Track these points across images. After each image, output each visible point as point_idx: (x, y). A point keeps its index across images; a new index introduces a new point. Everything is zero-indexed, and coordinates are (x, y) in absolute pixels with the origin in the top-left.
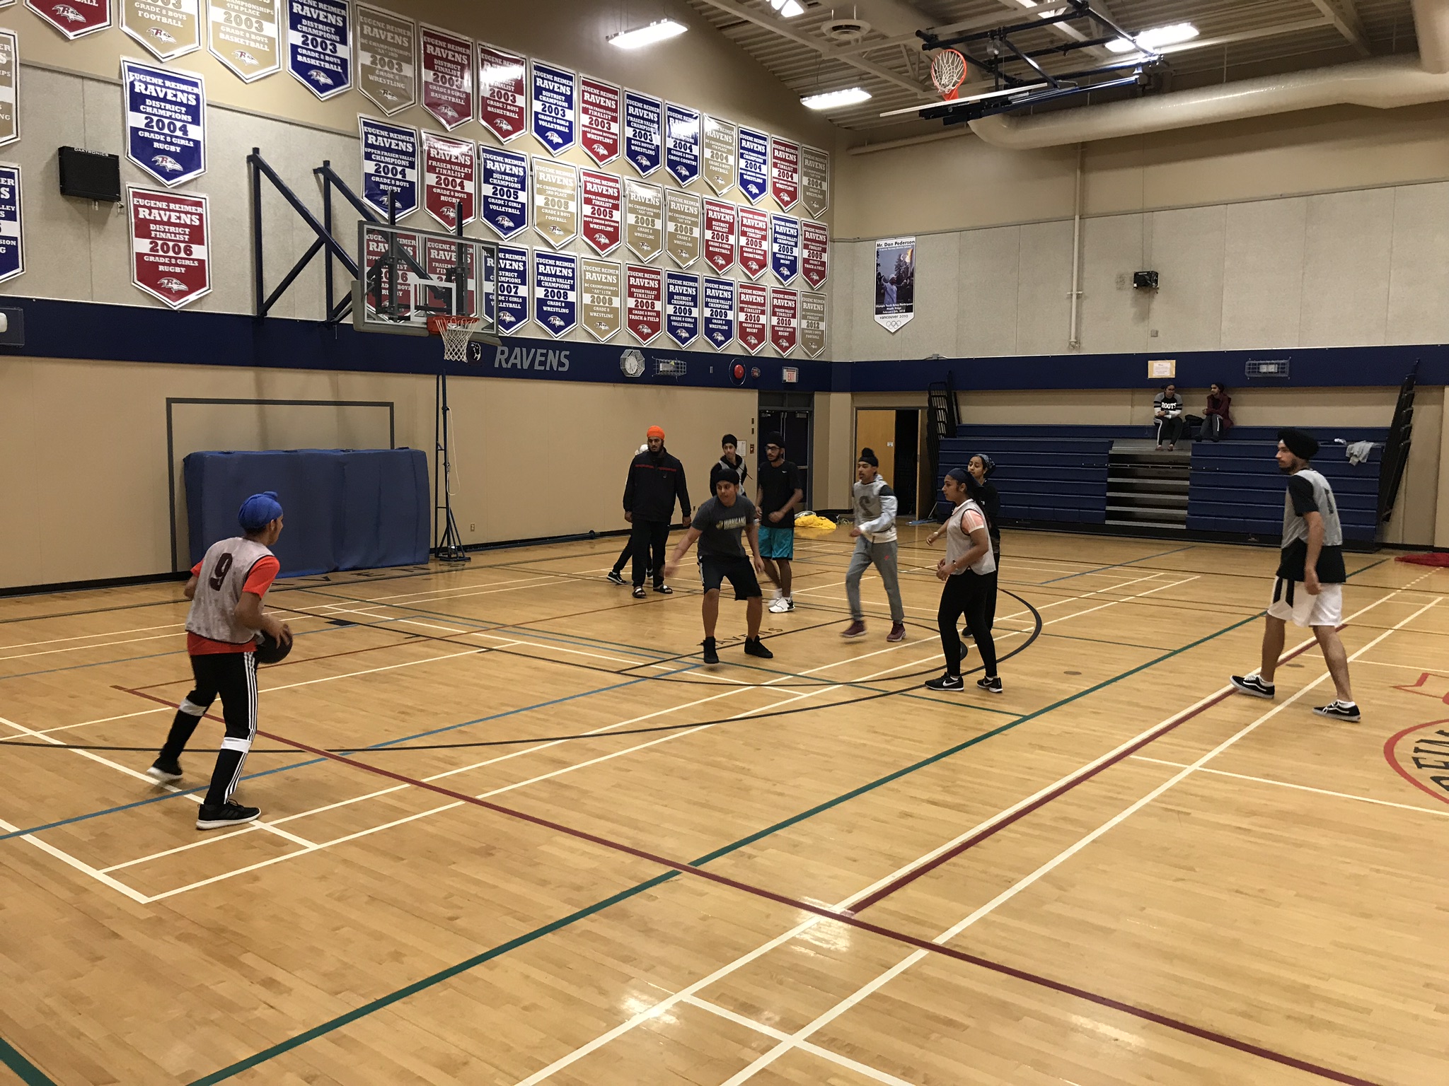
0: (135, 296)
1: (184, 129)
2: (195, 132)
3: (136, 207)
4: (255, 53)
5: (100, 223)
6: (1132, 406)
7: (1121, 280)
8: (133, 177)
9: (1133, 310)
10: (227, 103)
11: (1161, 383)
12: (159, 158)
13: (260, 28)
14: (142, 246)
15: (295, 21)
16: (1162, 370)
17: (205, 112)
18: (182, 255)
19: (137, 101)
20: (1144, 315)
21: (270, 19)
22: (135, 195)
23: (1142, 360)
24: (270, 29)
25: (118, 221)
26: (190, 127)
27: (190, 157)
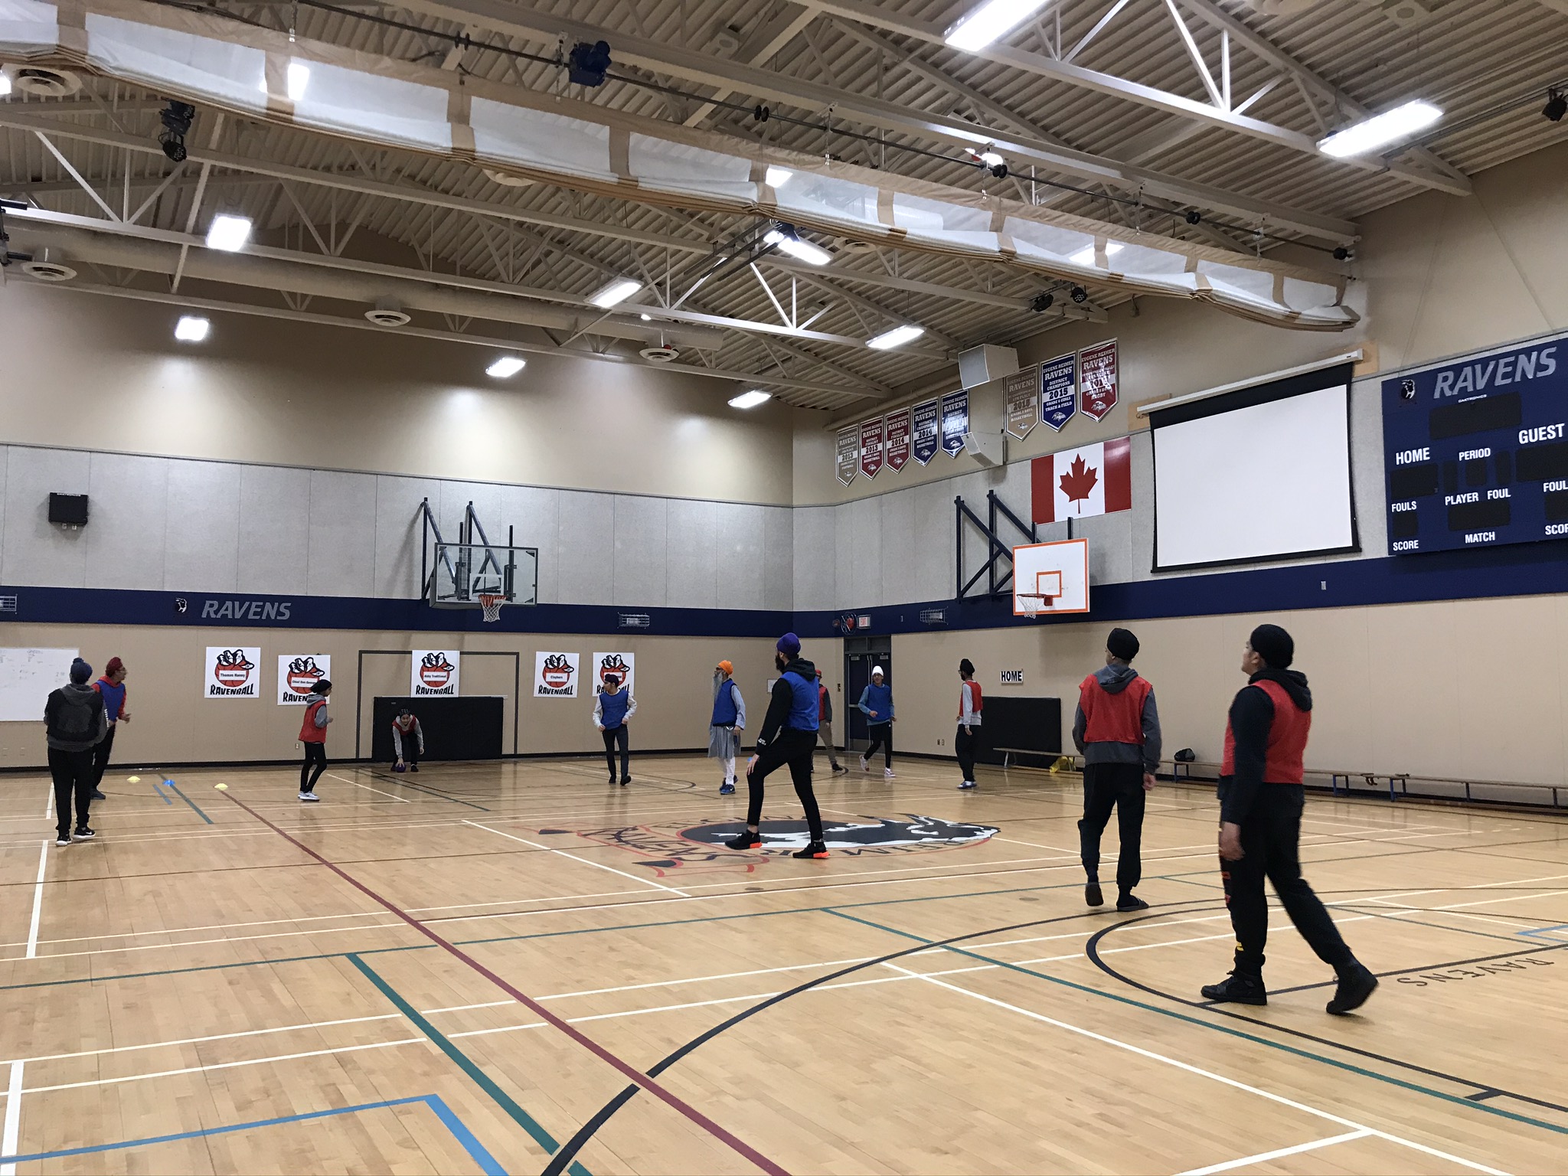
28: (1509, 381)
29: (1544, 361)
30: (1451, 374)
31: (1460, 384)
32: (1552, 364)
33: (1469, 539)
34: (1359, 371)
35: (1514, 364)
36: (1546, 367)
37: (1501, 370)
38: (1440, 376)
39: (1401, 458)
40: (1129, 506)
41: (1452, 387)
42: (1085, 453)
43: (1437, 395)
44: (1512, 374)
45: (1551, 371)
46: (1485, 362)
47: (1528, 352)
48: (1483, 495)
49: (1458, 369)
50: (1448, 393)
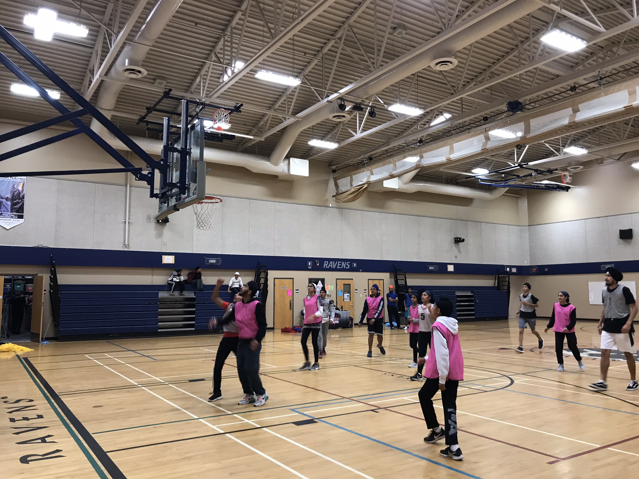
6: (152, 276)
7: (149, 218)
9: (155, 232)
11: (168, 266)
16: (168, 260)
20: (160, 235)
23: (160, 255)
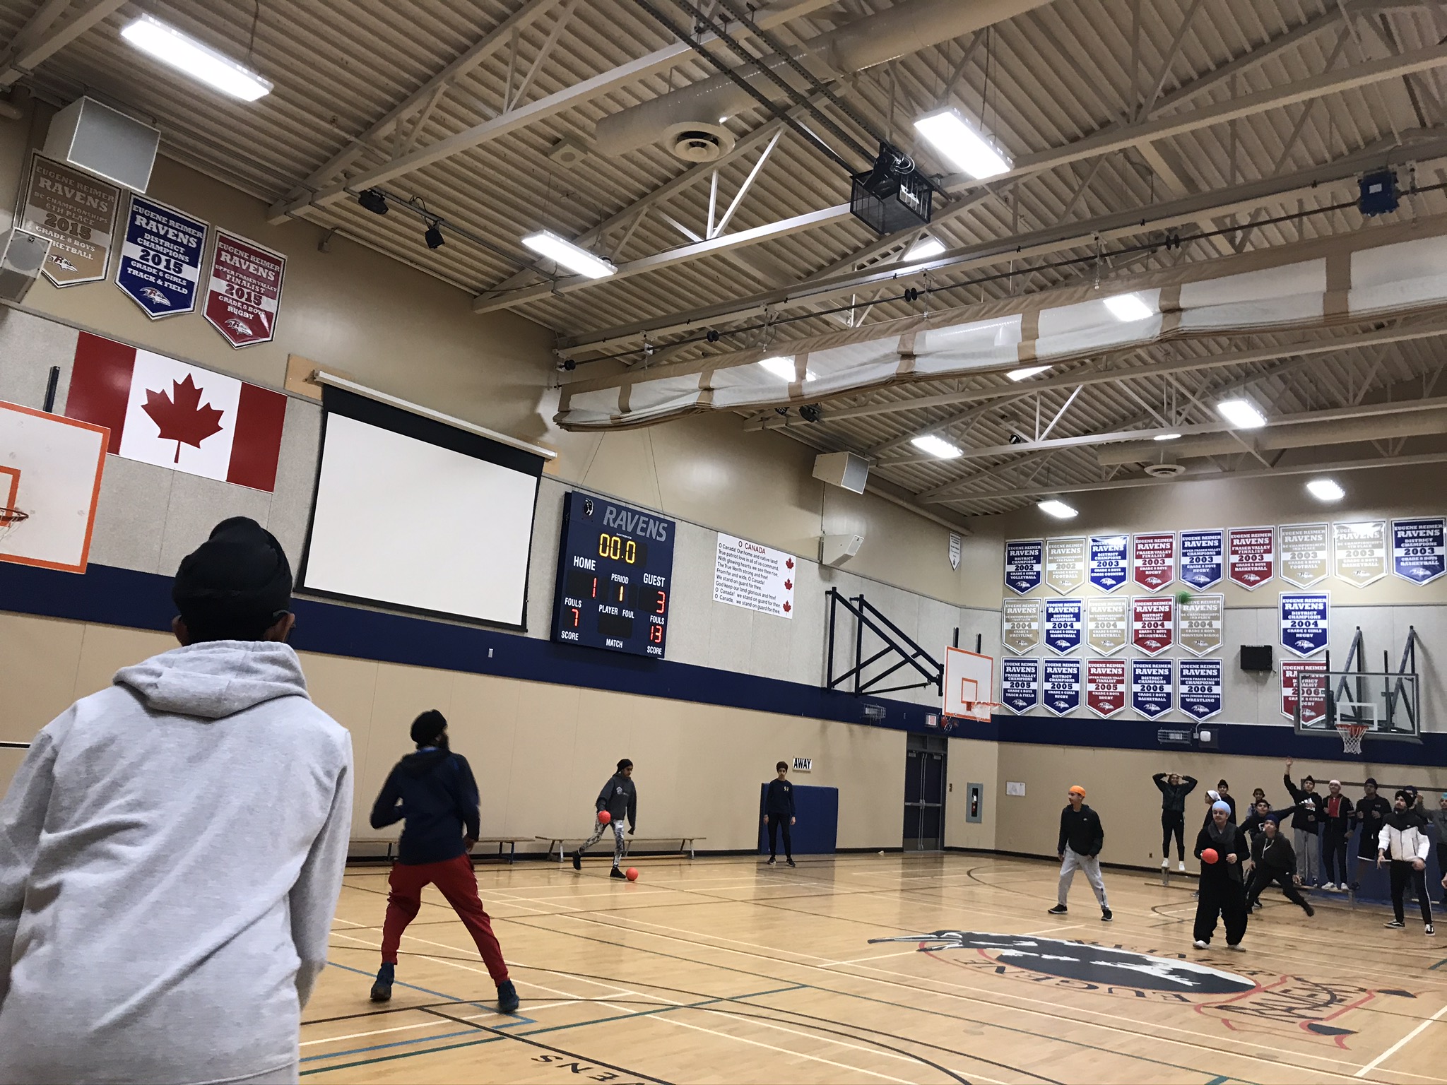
0: (1284, 720)
1: (1316, 624)
2: (1322, 624)
3: (1284, 671)
4: (1368, 569)
5: (1263, 682)
8: (1283, 655)
10: (1346, 604)
12: (1299, 642)
13: (1372, 553)
14: (1288, 692)
15: (1399, 542)
17: (1329, 612)
18: (1313, 695)
19: (1287, 614)
21: (1380, 546)
22: (1285, 664)
24: (1380, 553)
25: (1276, 680)
26: (1319, 622)
27: (1320, 639)
28: (643, 534)
29: (661, 530)
30: (614, 510)
31: (618, 522)
32: (664, 533)
33: (609, 643)
34: (547, 468)
35: (647, 523)
36: (661, 536)
37: (641, 525)
38: (609, 508)
39: (577, 561)
40: (271, 490)
41: (614, 521)
42: (202, 379)
43: (605, 523)
44: (643, 530)
45: (663, 539)
46: (634, 513)
47: (655, 519)
48: (620, 612)
49: (620, 509)
50: (612, 525)
